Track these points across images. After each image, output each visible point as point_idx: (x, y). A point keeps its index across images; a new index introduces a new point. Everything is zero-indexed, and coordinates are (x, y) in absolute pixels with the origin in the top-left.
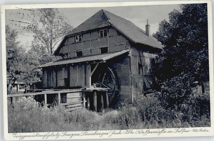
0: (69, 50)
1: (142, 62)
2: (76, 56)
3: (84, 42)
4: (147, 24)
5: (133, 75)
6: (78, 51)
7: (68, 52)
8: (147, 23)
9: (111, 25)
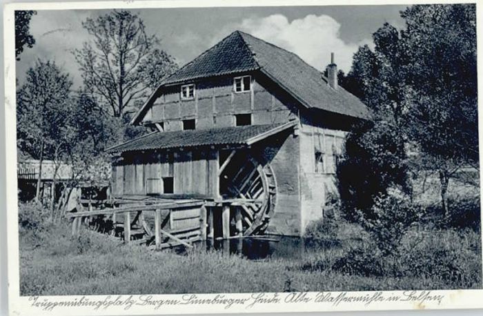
0: (168, 115)
1: (322, 146)
2: (182, 129)
3: (200, 99)
4: (330, 63)
5: (305, 174)
6: (187, 119)
7: (164, 118)
8: (332, 61)
9: (260, 68)
